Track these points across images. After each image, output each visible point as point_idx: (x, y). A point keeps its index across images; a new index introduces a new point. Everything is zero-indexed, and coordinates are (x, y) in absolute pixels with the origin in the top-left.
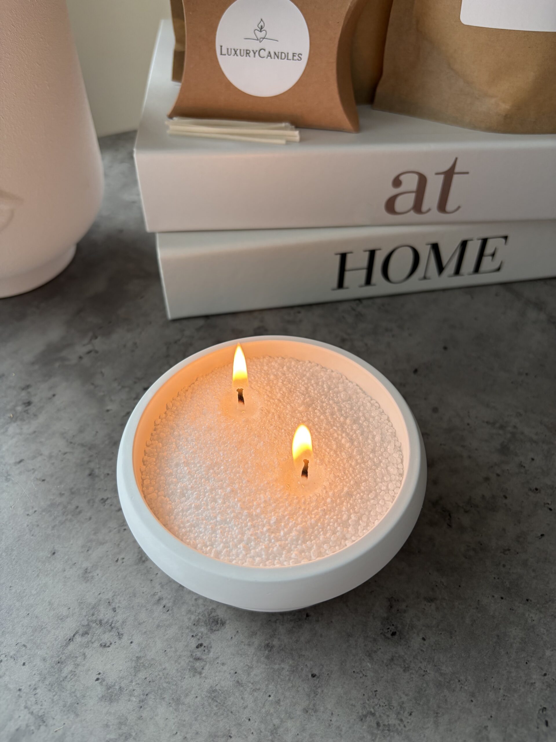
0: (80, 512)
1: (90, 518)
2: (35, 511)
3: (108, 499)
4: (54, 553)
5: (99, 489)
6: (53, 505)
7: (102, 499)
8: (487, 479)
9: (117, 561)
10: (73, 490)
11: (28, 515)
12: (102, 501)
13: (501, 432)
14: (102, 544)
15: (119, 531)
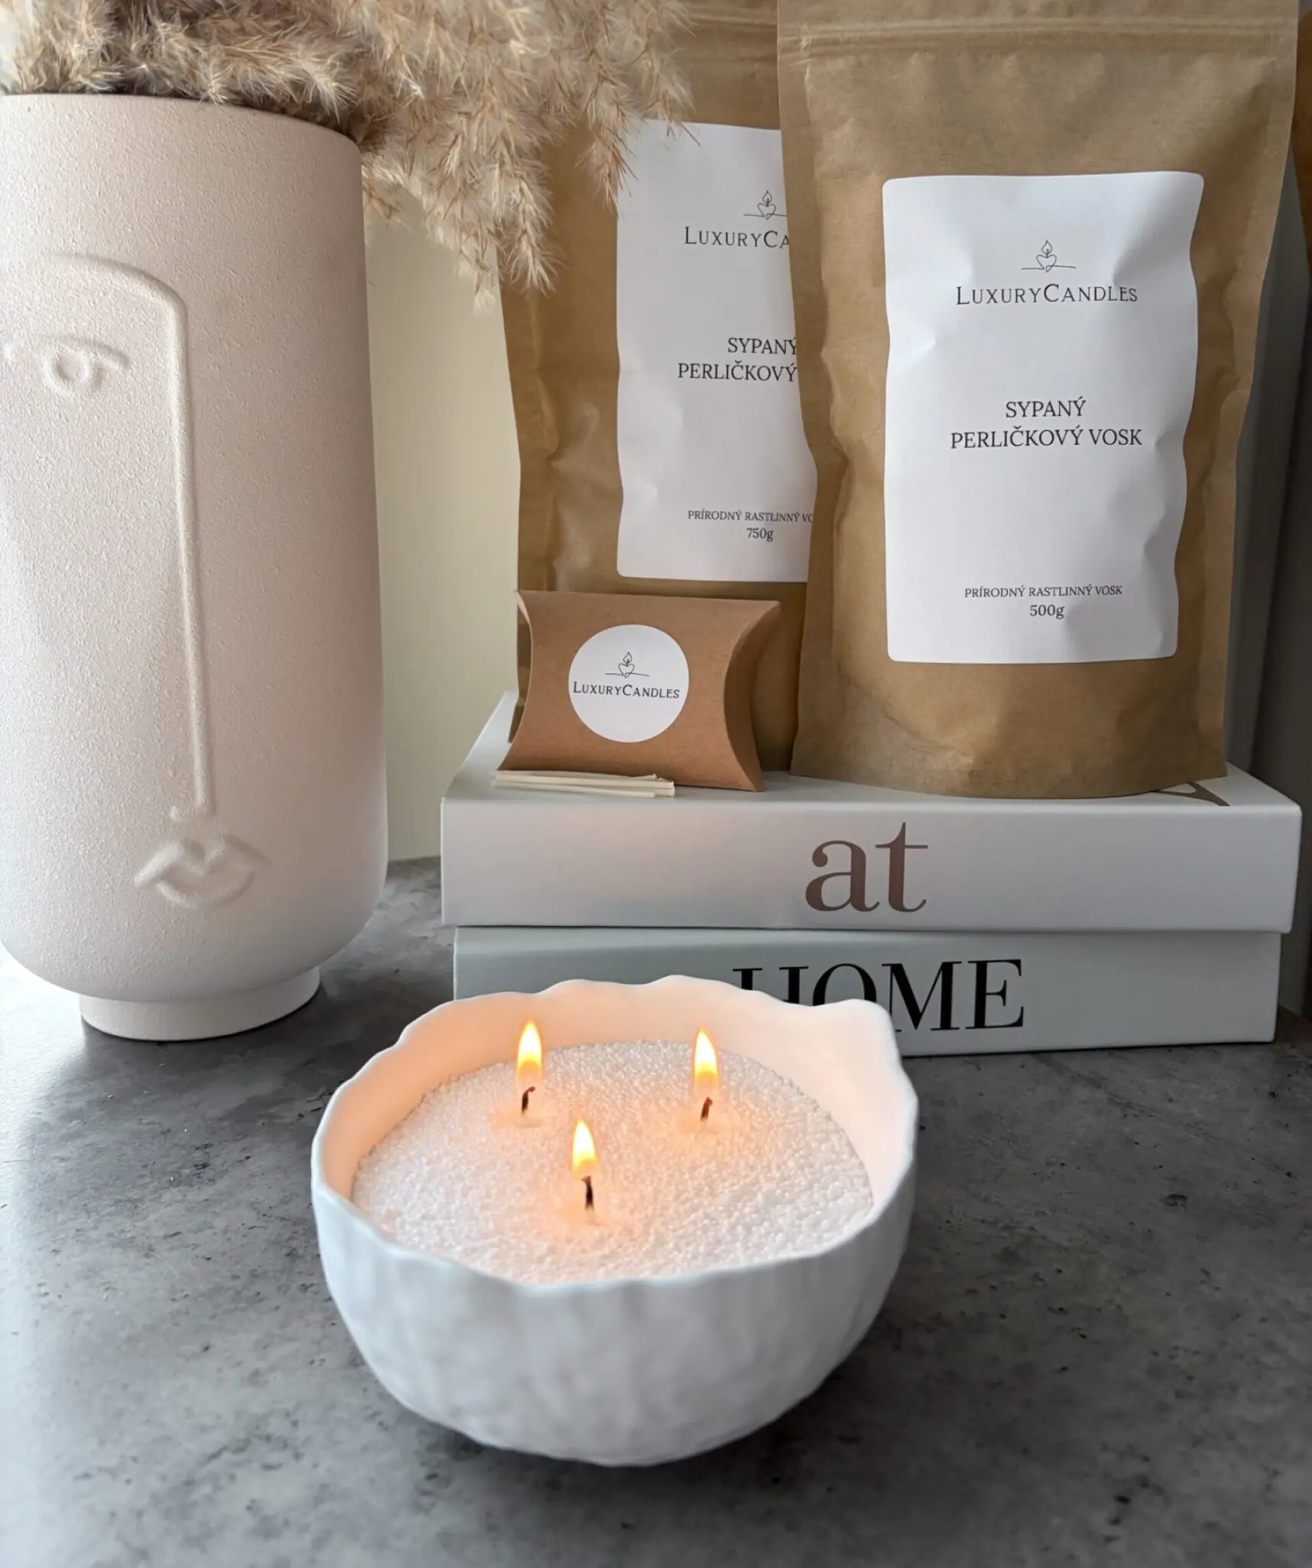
0: (261, 1300)
1: (277, 1308)
2: (186, 1296)
3: (312, 1285)
4: (207, 1349)
5: (300, 1273)
6: (218, 1289)
7: (303, 1285)
8: (972, 1292)
9: (312, 1362)
10: (256, 1273)
11: (174, 1300)
12: (302, 1288)
13: (1005, 1234)
14: (290, 1340)
15: (323, 1326)
